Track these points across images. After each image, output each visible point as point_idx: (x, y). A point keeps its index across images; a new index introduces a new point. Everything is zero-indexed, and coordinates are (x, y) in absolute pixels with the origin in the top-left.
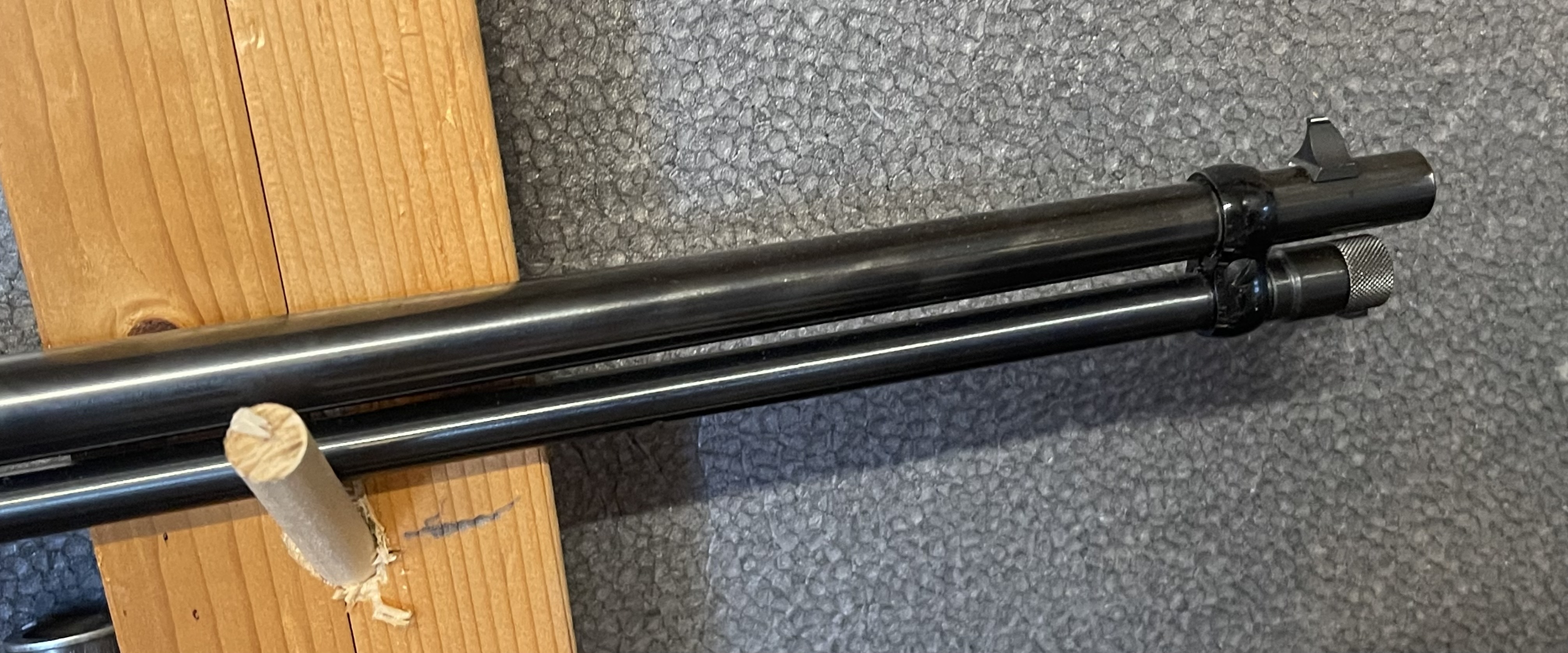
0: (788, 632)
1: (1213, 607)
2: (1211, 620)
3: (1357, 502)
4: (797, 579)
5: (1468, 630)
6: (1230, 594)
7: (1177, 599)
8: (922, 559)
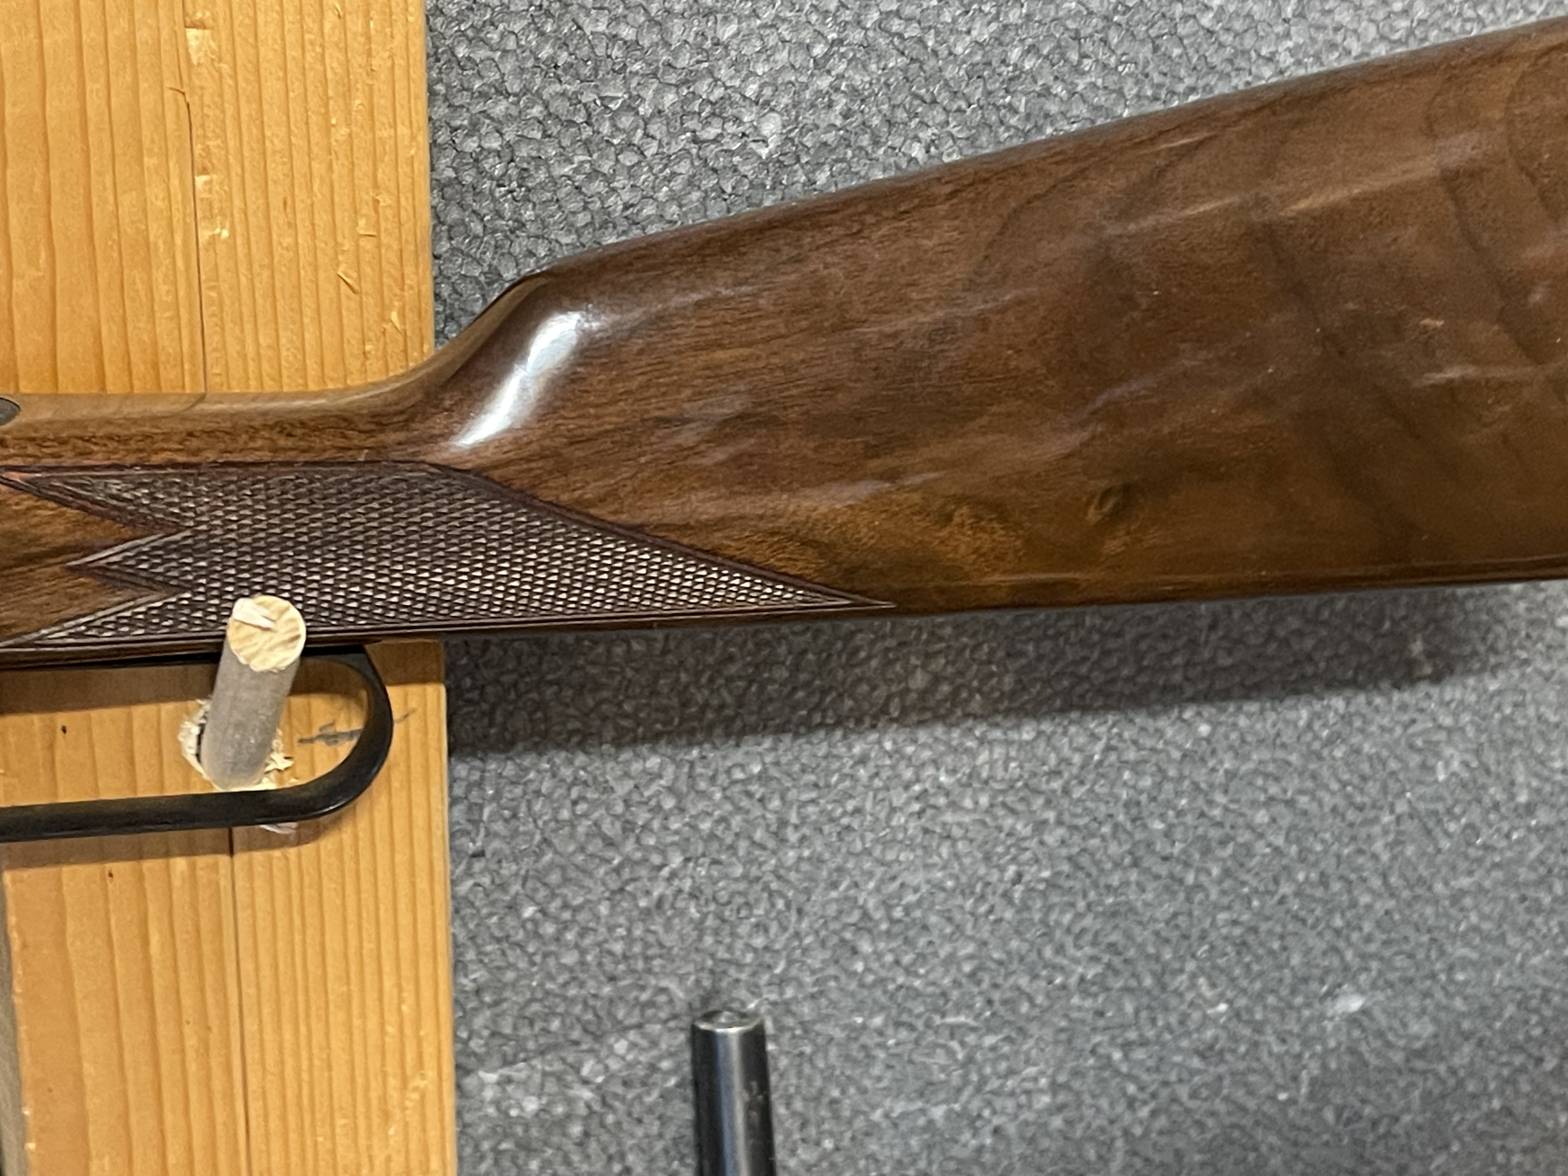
0: (614, 885)
1: (1046, 880)
2: (1044, 894)
3: (1201, 776)
4: (628, 827)
5: (1304, 921)
6: (1066, 868)
7: (1012, 870)
8: (757, 812)
